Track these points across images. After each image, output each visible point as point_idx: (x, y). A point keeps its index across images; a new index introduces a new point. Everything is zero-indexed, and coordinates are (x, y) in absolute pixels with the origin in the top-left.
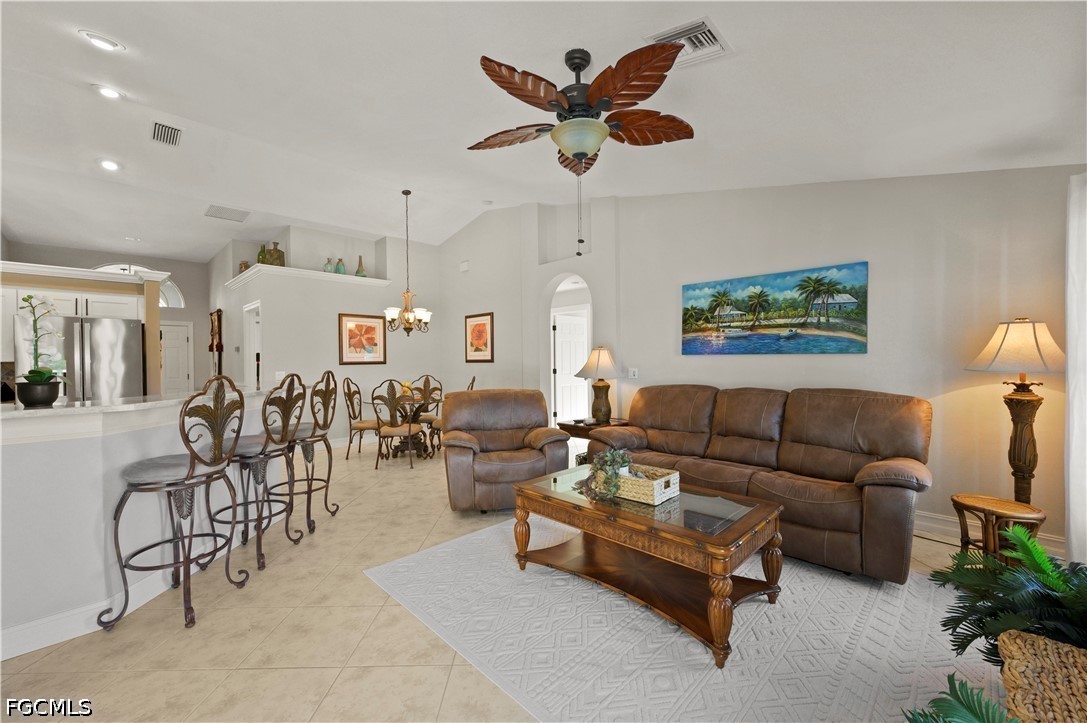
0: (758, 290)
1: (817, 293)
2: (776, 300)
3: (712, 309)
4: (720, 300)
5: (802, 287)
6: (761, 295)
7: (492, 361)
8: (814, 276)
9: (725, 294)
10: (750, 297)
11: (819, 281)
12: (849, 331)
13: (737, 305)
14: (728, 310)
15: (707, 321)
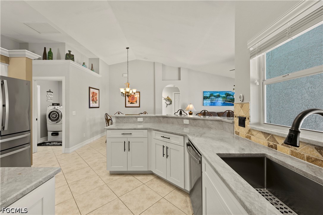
0: (218, 94)
1: (228, 96)
2: (221, 96)
3: (210, 97)
4: (211, 95)
5: (226, 94)
6: (219, 95)
7: (139, 107)
8: (227, 93)
9: (212, 94)
10: (217, 95)
11: (228, 94)
12: (232, 102)
13: (215, 96)
14: (213, 97)
15: (209, 99)
